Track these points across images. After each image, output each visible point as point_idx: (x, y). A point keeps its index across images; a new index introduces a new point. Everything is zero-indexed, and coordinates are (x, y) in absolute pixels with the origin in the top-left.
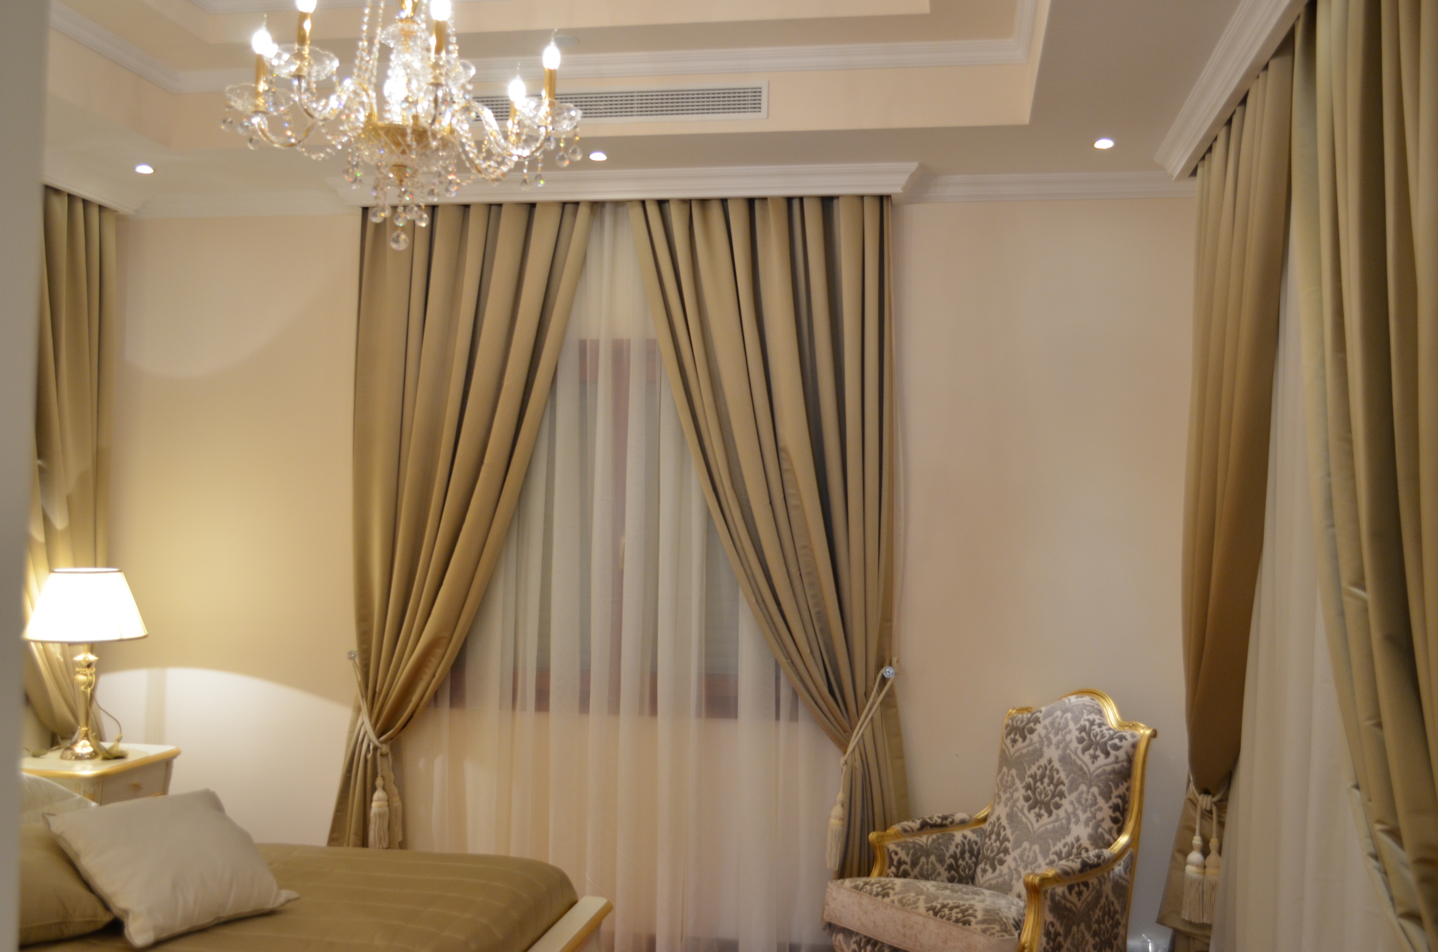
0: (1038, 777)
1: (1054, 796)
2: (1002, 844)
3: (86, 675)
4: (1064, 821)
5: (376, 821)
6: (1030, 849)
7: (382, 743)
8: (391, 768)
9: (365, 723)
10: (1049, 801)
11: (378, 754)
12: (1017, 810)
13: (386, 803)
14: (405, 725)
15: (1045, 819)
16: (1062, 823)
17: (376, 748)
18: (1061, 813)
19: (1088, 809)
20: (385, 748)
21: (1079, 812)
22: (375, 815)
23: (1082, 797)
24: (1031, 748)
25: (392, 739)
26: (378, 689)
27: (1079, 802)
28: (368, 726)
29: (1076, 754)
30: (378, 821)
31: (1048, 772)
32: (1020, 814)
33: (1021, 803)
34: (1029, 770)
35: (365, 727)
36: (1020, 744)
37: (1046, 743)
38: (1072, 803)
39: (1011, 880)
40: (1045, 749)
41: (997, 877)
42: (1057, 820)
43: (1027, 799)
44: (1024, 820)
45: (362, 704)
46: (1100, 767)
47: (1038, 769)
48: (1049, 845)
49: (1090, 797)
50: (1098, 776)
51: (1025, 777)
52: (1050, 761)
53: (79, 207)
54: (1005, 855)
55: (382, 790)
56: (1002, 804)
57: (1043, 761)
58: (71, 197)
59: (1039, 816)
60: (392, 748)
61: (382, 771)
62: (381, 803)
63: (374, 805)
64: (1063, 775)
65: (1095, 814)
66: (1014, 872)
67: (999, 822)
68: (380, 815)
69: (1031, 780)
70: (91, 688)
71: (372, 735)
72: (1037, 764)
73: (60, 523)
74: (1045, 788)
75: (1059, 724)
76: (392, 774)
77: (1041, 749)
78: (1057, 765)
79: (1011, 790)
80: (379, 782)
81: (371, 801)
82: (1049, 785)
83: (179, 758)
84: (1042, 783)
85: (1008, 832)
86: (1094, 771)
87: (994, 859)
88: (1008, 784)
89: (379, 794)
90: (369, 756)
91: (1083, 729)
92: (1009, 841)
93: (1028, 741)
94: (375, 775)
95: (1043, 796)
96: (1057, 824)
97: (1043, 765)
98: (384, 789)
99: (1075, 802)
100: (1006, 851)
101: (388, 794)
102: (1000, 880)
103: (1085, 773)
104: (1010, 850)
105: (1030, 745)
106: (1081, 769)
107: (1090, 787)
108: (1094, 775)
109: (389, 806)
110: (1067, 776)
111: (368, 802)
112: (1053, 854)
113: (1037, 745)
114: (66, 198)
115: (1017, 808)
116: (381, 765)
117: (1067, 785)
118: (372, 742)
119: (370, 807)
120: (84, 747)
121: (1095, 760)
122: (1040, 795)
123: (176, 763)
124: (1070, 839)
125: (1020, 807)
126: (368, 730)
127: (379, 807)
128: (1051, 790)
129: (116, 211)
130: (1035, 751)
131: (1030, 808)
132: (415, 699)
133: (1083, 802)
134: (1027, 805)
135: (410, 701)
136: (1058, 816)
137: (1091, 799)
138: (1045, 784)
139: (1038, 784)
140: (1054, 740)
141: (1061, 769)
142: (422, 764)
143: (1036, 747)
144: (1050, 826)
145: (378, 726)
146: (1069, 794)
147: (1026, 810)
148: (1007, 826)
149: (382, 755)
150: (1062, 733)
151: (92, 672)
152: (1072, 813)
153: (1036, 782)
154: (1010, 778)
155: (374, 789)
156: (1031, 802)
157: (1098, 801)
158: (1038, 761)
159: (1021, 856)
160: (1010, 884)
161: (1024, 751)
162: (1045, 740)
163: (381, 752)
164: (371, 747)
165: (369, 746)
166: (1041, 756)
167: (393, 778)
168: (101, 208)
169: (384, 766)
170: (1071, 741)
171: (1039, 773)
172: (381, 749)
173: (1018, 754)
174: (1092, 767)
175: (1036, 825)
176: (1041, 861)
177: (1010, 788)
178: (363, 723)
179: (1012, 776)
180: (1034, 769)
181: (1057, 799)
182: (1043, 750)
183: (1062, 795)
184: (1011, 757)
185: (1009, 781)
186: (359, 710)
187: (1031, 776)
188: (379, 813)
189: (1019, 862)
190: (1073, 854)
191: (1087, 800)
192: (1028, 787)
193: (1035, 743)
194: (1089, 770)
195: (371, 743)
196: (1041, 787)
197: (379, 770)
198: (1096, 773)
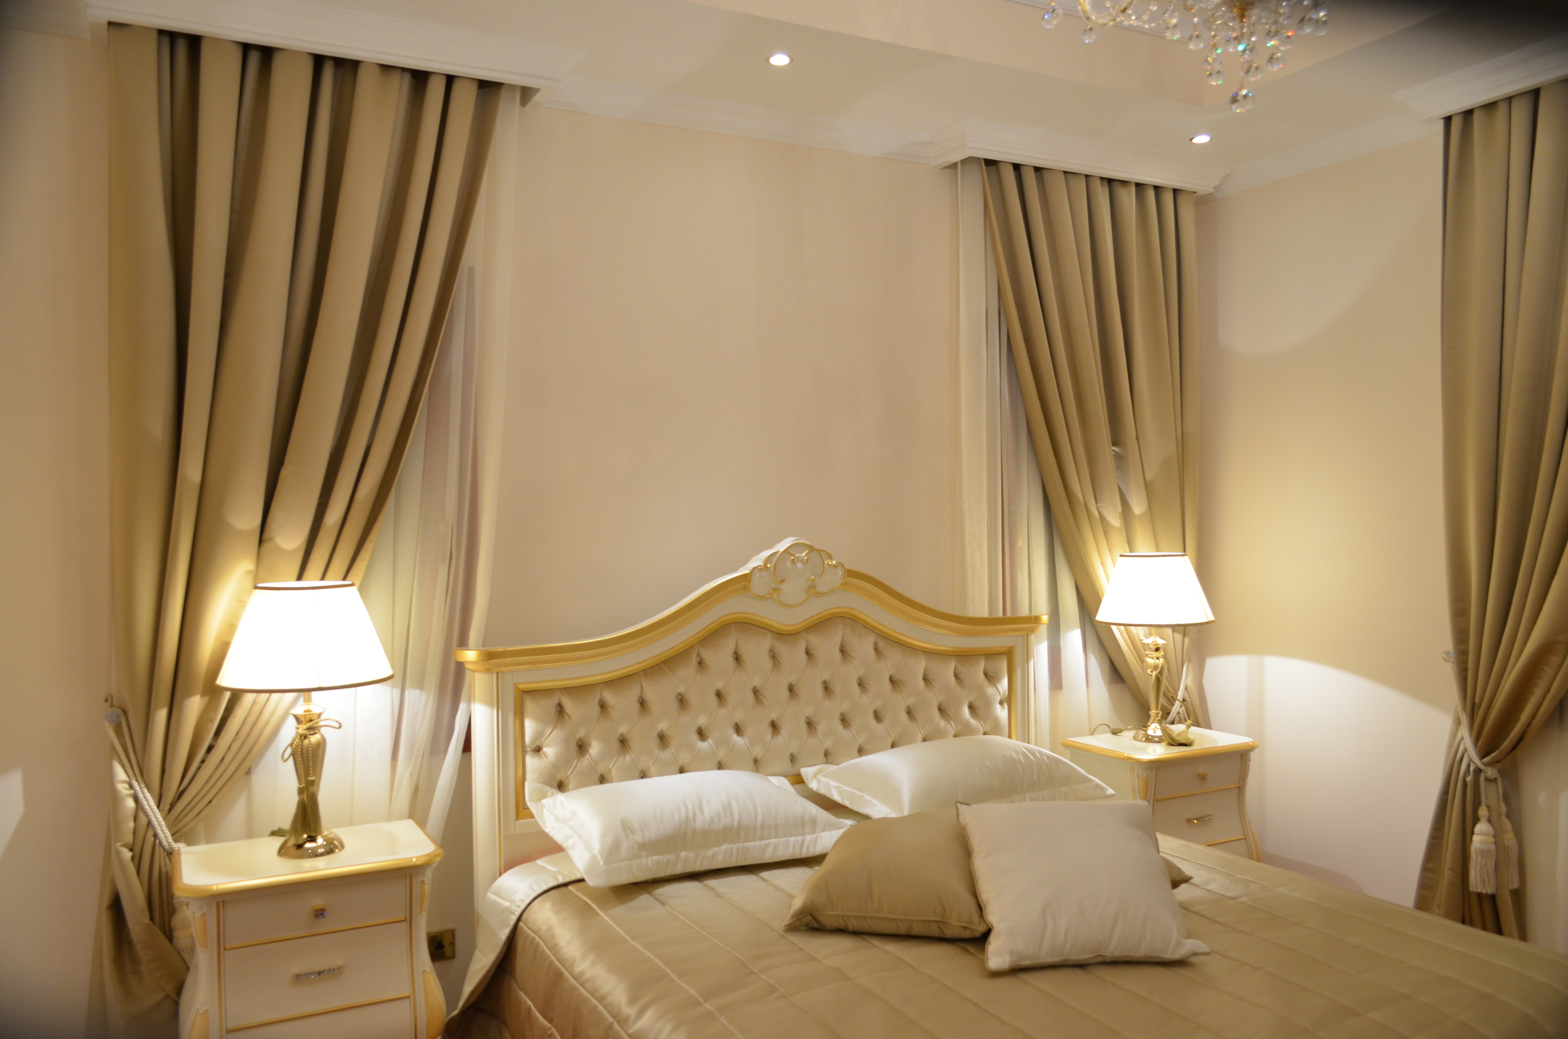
3: (1153, 658)
5: (1477, 858)
7: (1486, 765)
8: (1501, 796)
9: (1465, 739)
11: (1482, 778)
13: (1492, 840)
14: (1514, 748)
17: (1478, 771)
20: (1491, 772)
22: (1476, 851)
25: (1498, 762)
26: (1477, 701)
28: (1468, 743)
30: (1479, 859)
35: (1464, 743)
45: (1461, 715)
53: (1151, 195)
55: (1487, 823)
58: (1138, 185)
60: (1501, 772)
61: (1487, 799)
62: (1483, 838)
63: (1476, 838)
68: (1482, 852)
70: (1157, 671)
71: (1473, 754)
73: (1138, 507)
76: (1503, 805)
80: (1483, 812)
81: (1473, 833)
83: (1256, 751)
89: (1482, 827)
90: (1469, 779)
94: (1477, 803)
98: (1489, 821)
101: (1494, 829)
109: (1495, 843)
111: (1469, 832)
114: (1133, 188)
116: (1486, 792)
118: (1473, 762)
119: (1471, 840)
120: (1154, 729)
123: (1253, 755)
126: (1467, 747)
127: (1482, 843)
129: (1194, 192)
132: (1524, 716)
135: (1518, 719)
142: (1542, 798)
145: (1479, 744)
149: (1487, 780)
151: (1158, 656)
155: (1476, 820)
163: (1485, 776)
164: (1472, 768)
165: (1469, 766)
167: (1504, 809)
168: (1175, 191)
169: (1491, 795)
172: (1486, 773)
178: (1462, 738)
186: (1458, 723)
188: (1480, 850)
195: (1472, 764)
197: (1483, 798)
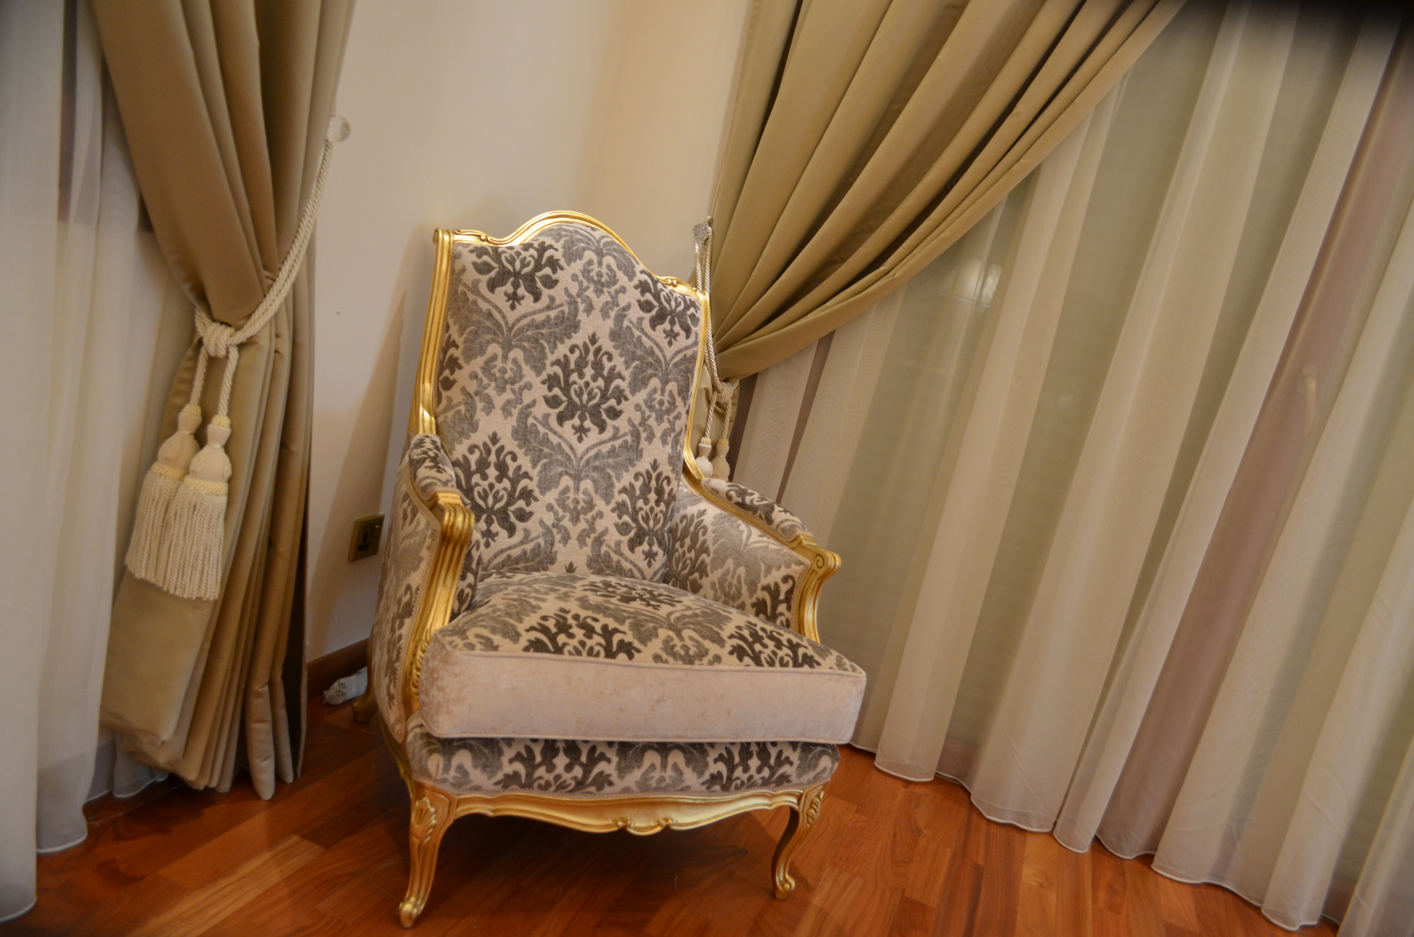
0: (572, 366)
1: (604, 398)
2: (514, 483)
4: (629, 438)
6: (577, 489)
10: (598, 405)
12: (535, 422)
15: (594, 436)
16: (626, 442)
18: (622, 423)
19: (665, 417)
21: (652, 422)
23: (655, 399)
24: (553, 314)
27: (651, 408)
29: (642, 330)
31: (591, 357)
32: (542, 430)
33: (541, 409)
34: (552, 353)
36: (528, 304)
37: (581, 307)
38: (638, 407)
39: (552, 545)
40: (581, 316)
41: (522, 543)
42: (614, 438)
43: (552, 402)
44: (554, 439)
46: (679, 352)
47: (572, 350)
48: (610, 477)
49: (666, 398)
50: (676, 365)
51: (544, 364)
52: (593, 339)
54: (528, 504)
56: (497, 413)
57: (580, 338)
59: (581, 431)
64: (619, 362)
65: (674, 424)
66: (555, 531)
67: (498, 445)
69: (558, 370)
72: (569, 343)
74: (587, 384)
75: (600, 275)
77: (576, 316)
78: (606, 344)
79: (516, 387)
82: (594, 379)
84: (581, 376)
85: (525, 462)
86: (673, 358)
87: (504, 510)
88: (507, 376)
91: (643, 287)
92: (531, 479)
93: (544, 301)
95: (585, 397)
96: (617, 443)
97: (581, 344)
99: (644, 407)
100: (527, 495)
102: (529, 547)
103: (658, 361)
104: (537, 493)
105: (549, 308)
106: (652, 353)
107: (665, 382)
108: (672, 363)
110: (627, 364)
112: (620, 492)
113: (566, 309)
115: (535, 418)
117: (628, 379)
121: (673, 340)
122: (580, 395)
124: (644, 465)
125: (540, 417)
128: (599, 388)
130: (561, 319)
131: (561, 419)
133: (657, 406)
134: (554, 412)
136: (617, 429)
137: (669, 402)
138: (588, 378)
139: (574, 377)
140: (598, 302)
141: (615, 353)
143: (563, 312)
144: (605, 448)
146: (633, 393)
147: (553, 422)
148: (520, 453)
150: (609, 293)
152: (640, 424)
153: (567, 373)
154: (509, 365)
156: (562, 408)
157: (677, 404)
158: (570, 337)
159: (562, 502)
160: (551, 553)
161: (540, 318)
162: (579, 300)
166: (576, 327)
170: (629, 306)
171: (573, 358)
173: (524, 322)
174: (669, 352)
175: (580, 448)
176: (600, 504)
177: (513, 383)
179: (515, 361)
180: (563, 349)
181: (612, 402)
182: (579, 318)
183: (620, 396)
184: (510, 329)
185: (509, 370)
187: (557, 363)
189: (561, 513)
190: (653, 490)
191: (661, 403)
192: (552, 381)
193: (561, 305)
194: (664, 356)
196: (581, 382)
198: (676, 360)
